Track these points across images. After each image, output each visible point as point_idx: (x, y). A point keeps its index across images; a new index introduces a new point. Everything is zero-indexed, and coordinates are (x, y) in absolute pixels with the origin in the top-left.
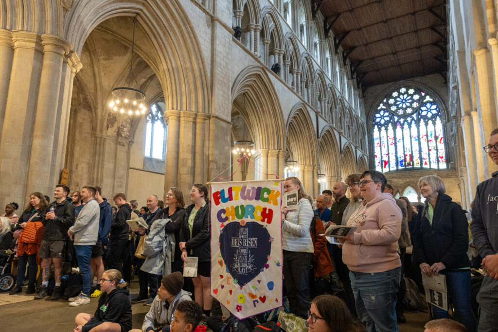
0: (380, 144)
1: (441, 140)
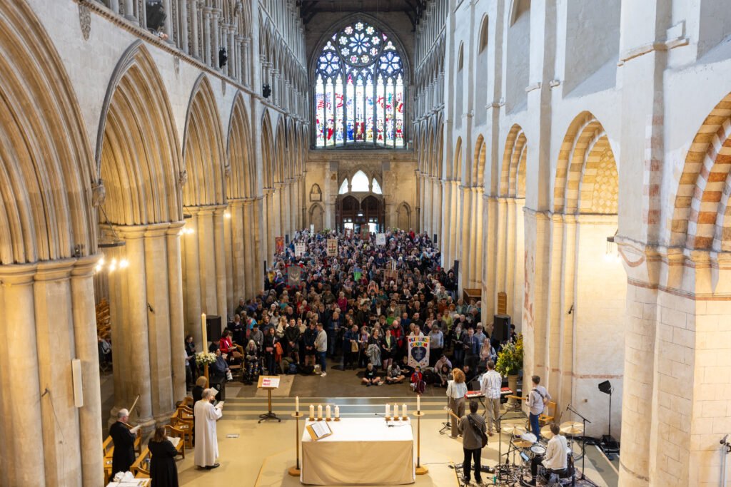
0: (324, 103)
1: (400, 108)
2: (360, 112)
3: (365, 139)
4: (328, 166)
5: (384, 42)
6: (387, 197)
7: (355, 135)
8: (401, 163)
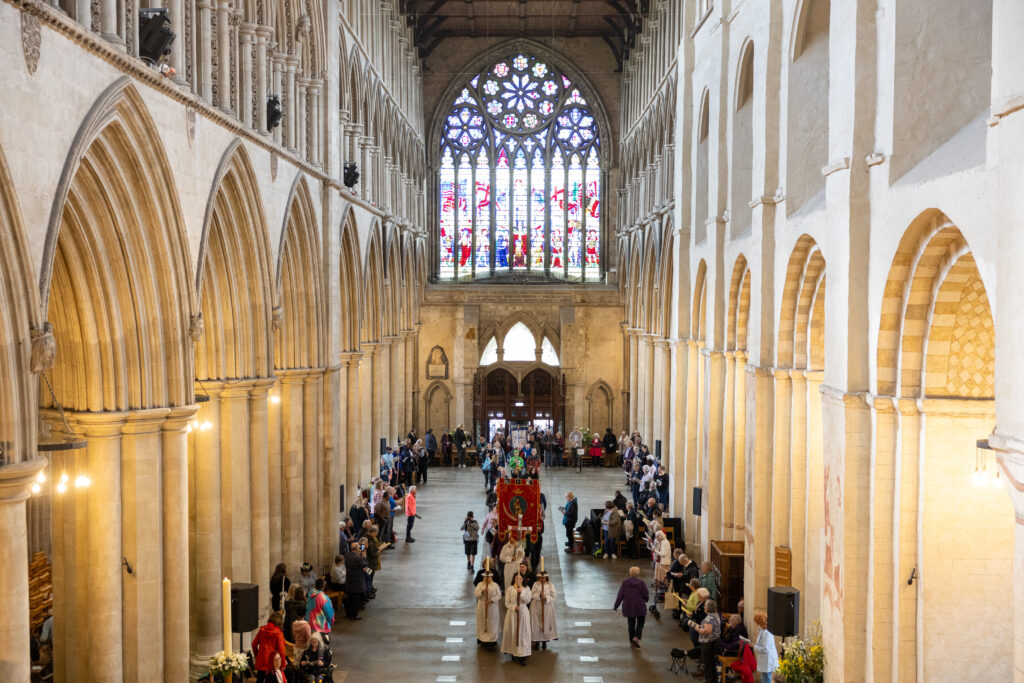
0: (455, 200)
1: (594, 208)
2: (521, 215)
3: (528, 265)
4: (460, 315)
5: (565, 90)
6: (569, 371)
7: (511, 258)
8: (598, 309)
